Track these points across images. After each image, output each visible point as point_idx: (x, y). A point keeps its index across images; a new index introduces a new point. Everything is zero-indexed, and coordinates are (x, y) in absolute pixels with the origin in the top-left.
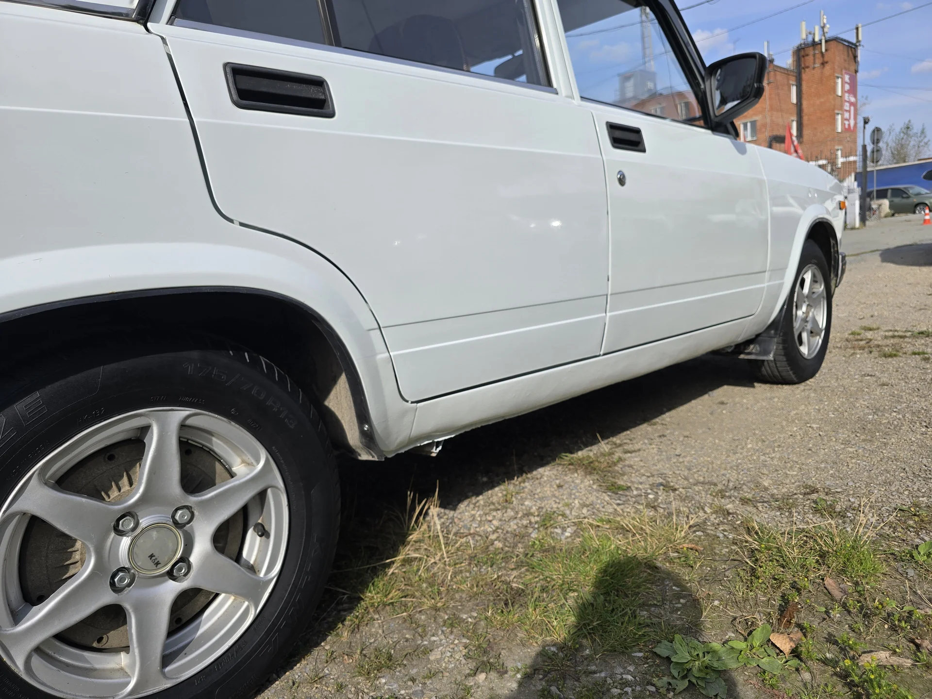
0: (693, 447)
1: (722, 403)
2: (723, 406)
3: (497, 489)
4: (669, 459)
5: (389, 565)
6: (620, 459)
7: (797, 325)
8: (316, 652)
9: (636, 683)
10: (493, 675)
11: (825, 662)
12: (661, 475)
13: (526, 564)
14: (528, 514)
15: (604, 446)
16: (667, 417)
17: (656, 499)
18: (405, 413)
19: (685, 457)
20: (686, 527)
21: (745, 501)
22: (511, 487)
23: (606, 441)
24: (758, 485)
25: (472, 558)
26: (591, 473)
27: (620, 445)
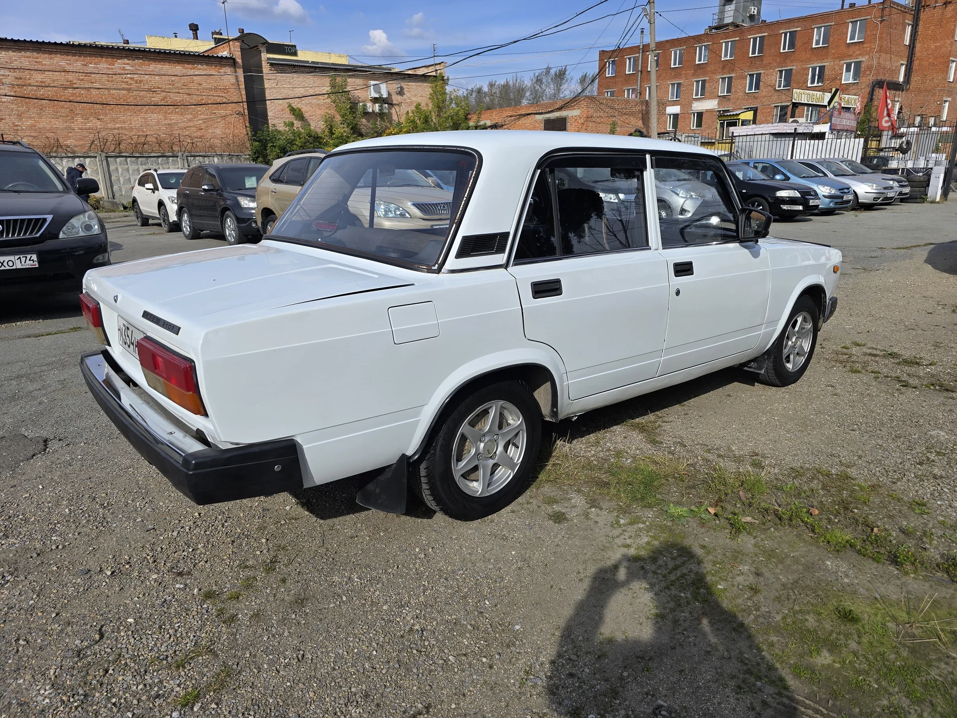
0: (702, 423)
1: (729, 396)
2: (729, 398)
3: (591, 435)
4: (687, 429)
5: (546, 465)
6: (659, 426)
7: (785, 351)
8: (524, 495)
9: (652, 518)
10: (597, 509)
11: (727, 519)
12: (681, 438)
13: (609, 472)
14: (609, 450)
15: (651, 417)
16: (692, 401)
17: (675, 450)
18: (569, 404)
19: (695, 429)
20: (685, 465)
21: (719, 456)
22: (599, 435)
23: (653, 414)
24: (729, 449)
25: (583, 467)
26: (642, 432)
27: (661, 417)
